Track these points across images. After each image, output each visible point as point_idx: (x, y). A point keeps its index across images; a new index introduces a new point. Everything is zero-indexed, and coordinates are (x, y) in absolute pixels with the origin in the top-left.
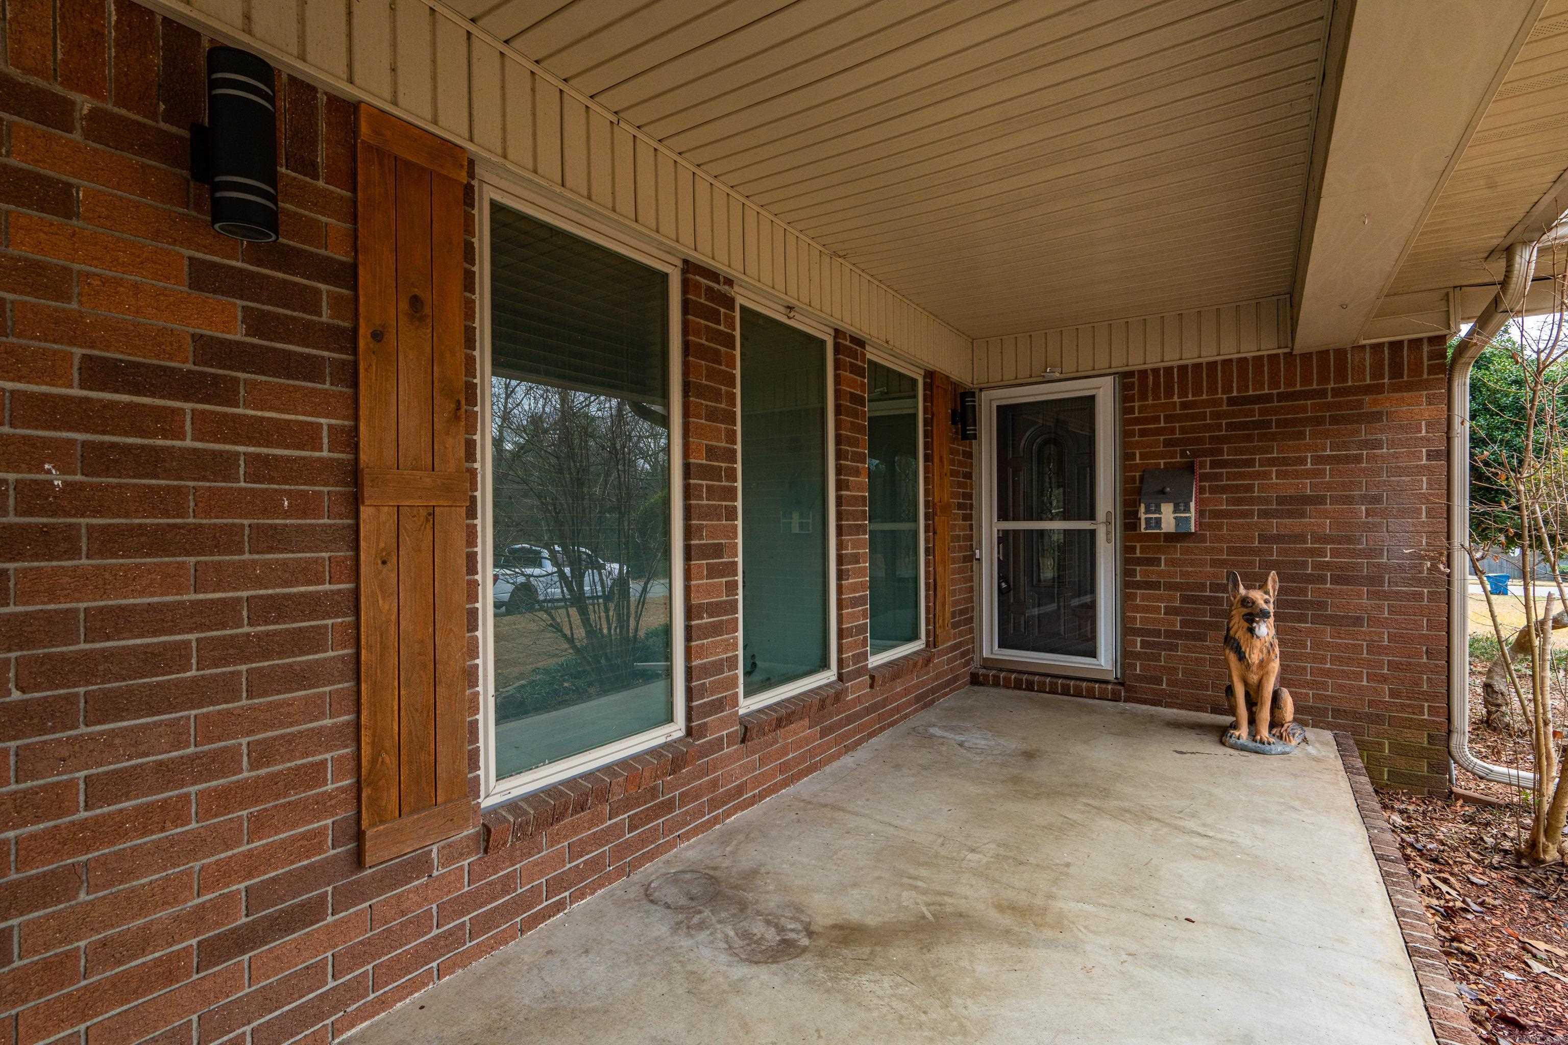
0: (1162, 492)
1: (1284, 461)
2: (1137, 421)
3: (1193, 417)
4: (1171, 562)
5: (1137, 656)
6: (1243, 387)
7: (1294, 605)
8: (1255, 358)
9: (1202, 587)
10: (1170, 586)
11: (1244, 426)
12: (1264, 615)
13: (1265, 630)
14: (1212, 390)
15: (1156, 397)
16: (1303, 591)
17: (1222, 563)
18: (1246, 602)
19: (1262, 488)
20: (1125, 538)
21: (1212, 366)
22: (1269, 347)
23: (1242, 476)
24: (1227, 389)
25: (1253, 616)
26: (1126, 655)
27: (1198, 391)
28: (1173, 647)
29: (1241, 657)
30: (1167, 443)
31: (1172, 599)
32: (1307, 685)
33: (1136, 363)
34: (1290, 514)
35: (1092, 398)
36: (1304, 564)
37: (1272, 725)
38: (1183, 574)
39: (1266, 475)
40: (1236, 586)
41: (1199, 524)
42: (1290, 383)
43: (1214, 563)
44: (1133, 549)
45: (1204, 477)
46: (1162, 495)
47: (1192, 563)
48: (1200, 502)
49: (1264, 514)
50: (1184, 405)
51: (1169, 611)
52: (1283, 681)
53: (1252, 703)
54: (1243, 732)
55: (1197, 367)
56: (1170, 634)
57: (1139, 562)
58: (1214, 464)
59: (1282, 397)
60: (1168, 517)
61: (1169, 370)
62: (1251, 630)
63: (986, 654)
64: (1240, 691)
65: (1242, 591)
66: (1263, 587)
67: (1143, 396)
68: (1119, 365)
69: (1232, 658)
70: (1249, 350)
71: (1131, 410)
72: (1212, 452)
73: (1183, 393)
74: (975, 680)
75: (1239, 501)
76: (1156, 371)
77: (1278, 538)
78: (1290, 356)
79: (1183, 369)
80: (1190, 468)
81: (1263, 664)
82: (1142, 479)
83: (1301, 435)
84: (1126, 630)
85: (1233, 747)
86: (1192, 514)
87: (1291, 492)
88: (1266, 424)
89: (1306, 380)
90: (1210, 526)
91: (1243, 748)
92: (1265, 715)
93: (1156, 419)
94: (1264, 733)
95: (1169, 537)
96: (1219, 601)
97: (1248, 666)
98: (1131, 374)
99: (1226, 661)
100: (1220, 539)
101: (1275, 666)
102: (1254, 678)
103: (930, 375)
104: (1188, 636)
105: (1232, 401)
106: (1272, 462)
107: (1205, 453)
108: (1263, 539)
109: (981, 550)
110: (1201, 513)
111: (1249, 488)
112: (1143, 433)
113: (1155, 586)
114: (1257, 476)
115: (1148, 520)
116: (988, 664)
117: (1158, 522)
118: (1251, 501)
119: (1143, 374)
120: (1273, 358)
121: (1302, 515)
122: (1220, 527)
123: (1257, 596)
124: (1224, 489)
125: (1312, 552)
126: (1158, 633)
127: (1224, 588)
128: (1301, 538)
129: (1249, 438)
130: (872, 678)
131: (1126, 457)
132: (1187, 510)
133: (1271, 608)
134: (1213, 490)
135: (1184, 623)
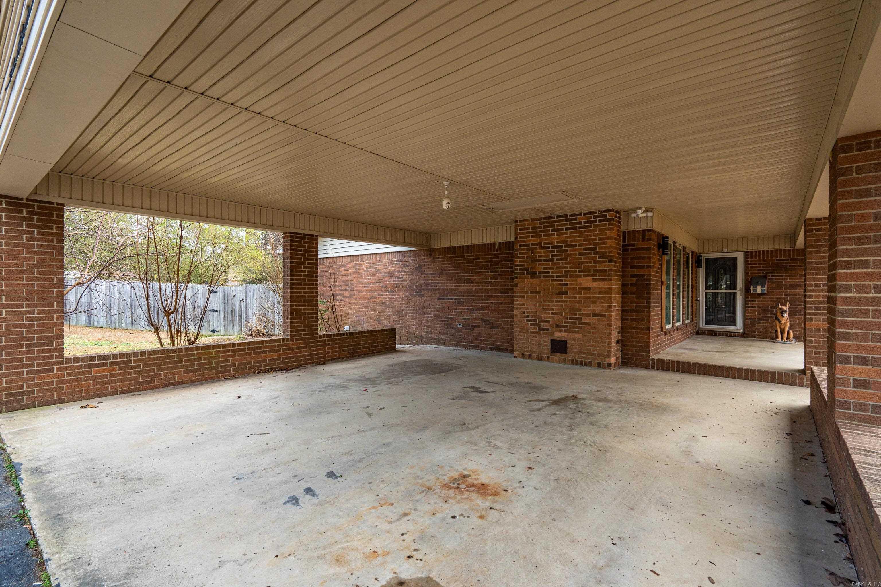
0: (758, 283)
1: (792, 276)
2: (750, 264)
3: (766, 264)
4: (759, 301)
5: (749, 325)
6: (781, 256)
7: (793, 311)
8: (784, 250)
9: (768, 307)
10: (759, 307)
11: (781, 266)
12: (786, 311)
13: (786, 315)
14: (772, 257)
15: (756, 258)
16: (796, 308)
17: (774, 301)
18: (781, 309)
19: (785, 282)
20: (745, 295)
21: (772, 251)
22: (788, 247)
23: (780, 279)
24: (776, 257)
25: (783, 312)
26: (745, 325)
27: (768, 257)
28: (759, 323)
29: (780, 322)
30: (758, 270)
31: (759, 310)
32: (796, 331)
33: (750, 249)
34: (793, 289)
35: (736, 257)
36: (796, 301)
37: (787, 339)
38: (762, 304)
39: (787, 279)
40: (779, 305)
41: (768, 291)
42: (793, 256)
43: (772, 301)
44: (748, 298)
45: (769, 279)
46: (757, 284)
47: (765, 301)
48: (768, 285)
49: (786, 289)
50: (764, 261)
51: (758, 313)
52: (790, 328)
53: (782, 333)
54: (780, 339)
55: (768, 251)
56: (759, 319)
57: (749, 301)
58: (772, 276)
59: (791, 260)
60: (759, 290)
61: (759, 252)
62: (782, 316)
63: (701, 326)
64: (779, 330)
65: (780, 306)
66: (785, 305)
67: (752, 257)
68: (745, 249)
69: (777, 322)
70: (782, 247)
71: (748, 261)
72: (772, 273)
73: (763, 258)
74: (698, 333)
75: (778, 285)
76: (756, 252)
77: (789, 295)
78: (794, 250)
79: (763, 251)
80: (765, 277)
81: (785, 323)
82: (751, 279)
83: (796, 269)
84: (745, 318)
85: (777, 343)
86: (766, 289)
87: (793, 283)
88: (787, 266)
89: (798, 256)
90: (771, 292)
91: (780, 343)
92: (785, 335)
93: (756, 264)
94: (785, 339)
95: (759, 294)
96: (773, 311)
97: (781, 324)
98: (748, 252)
99: (776, 324)
100: (773, 295)
101: (788, 324)
102: (783, 327)
103: (693, 252)
104: (763, 320)
105: (777, 260)
106: (789, 276)
107: (770, 273)
108: (785, 295)
109: (699, 298)
110: (768, 288)
111: (782, 282)
112: (751, 267)
113: (755, 307)
114: (784, 279)
115: (753, 290)
116: (701, 329)
117: (756, 290)
118: (783, 285)
119: (752, 252)
120: (789, 250)
121: (796, 289)
122: (773, 292)
123: (784, 308)
124: (775, 282)
125: (798, 298)
126: (755, 319)
127: (774, 308)
128: (796, 295)
129: (782, 270)
130: (687, 325)
131: (746, 273)
132: (765, 287)
133: (787, 310)
134: (772, 283)
135: (762, 317)
